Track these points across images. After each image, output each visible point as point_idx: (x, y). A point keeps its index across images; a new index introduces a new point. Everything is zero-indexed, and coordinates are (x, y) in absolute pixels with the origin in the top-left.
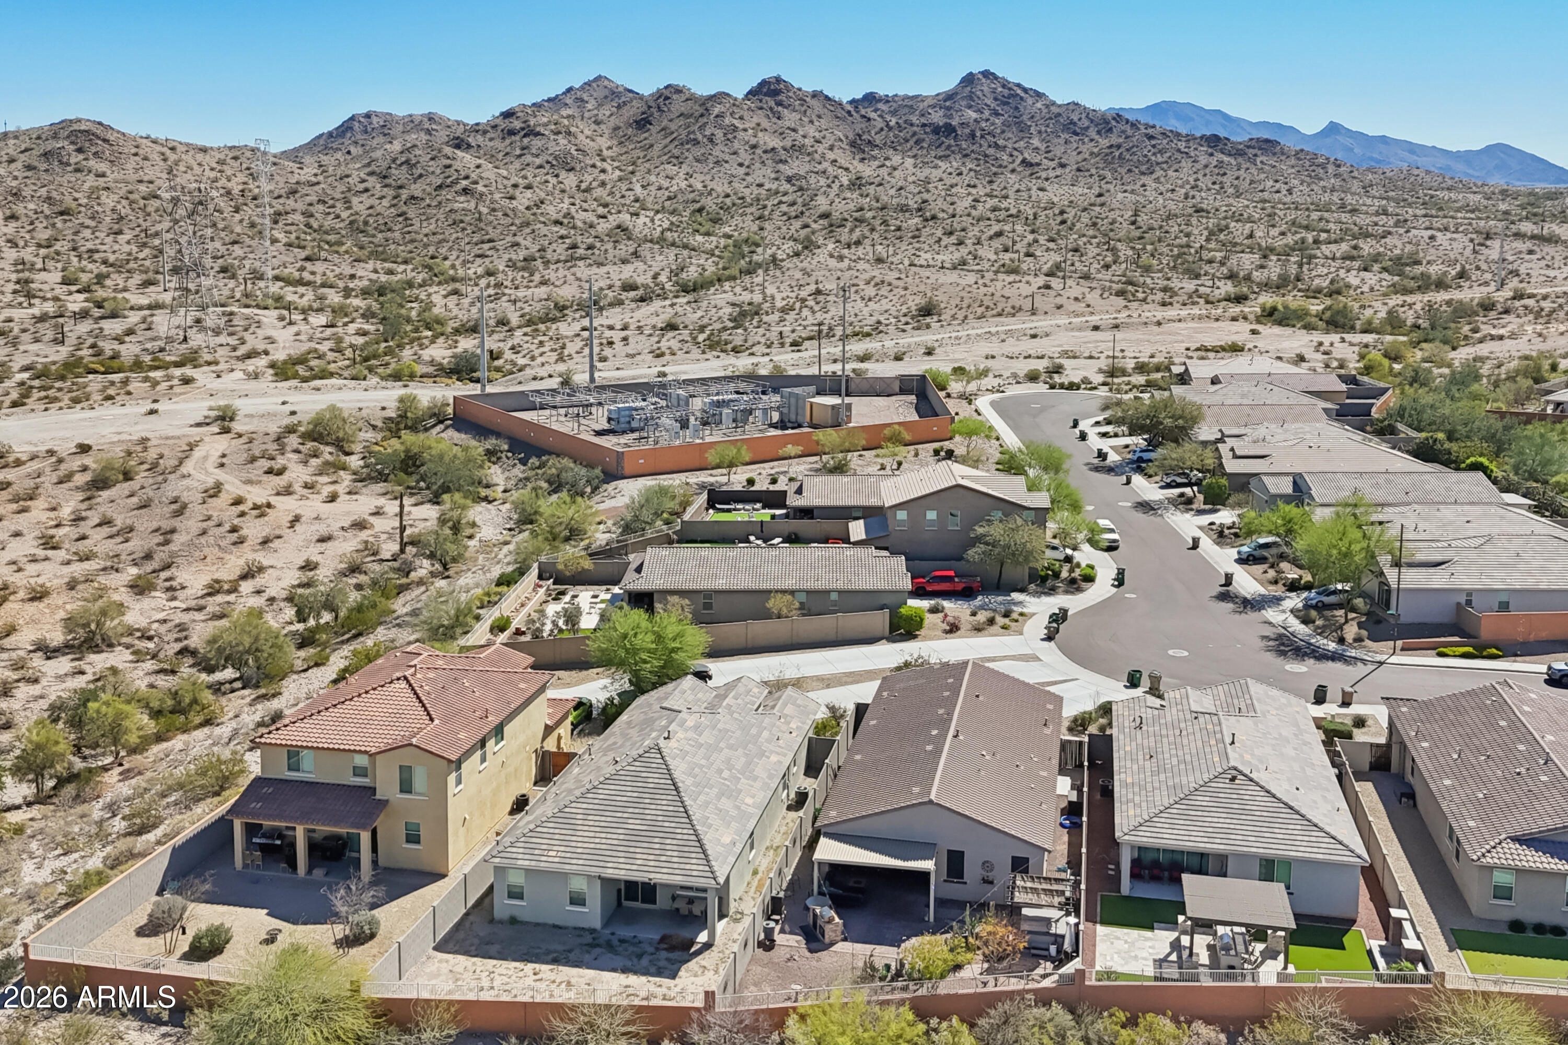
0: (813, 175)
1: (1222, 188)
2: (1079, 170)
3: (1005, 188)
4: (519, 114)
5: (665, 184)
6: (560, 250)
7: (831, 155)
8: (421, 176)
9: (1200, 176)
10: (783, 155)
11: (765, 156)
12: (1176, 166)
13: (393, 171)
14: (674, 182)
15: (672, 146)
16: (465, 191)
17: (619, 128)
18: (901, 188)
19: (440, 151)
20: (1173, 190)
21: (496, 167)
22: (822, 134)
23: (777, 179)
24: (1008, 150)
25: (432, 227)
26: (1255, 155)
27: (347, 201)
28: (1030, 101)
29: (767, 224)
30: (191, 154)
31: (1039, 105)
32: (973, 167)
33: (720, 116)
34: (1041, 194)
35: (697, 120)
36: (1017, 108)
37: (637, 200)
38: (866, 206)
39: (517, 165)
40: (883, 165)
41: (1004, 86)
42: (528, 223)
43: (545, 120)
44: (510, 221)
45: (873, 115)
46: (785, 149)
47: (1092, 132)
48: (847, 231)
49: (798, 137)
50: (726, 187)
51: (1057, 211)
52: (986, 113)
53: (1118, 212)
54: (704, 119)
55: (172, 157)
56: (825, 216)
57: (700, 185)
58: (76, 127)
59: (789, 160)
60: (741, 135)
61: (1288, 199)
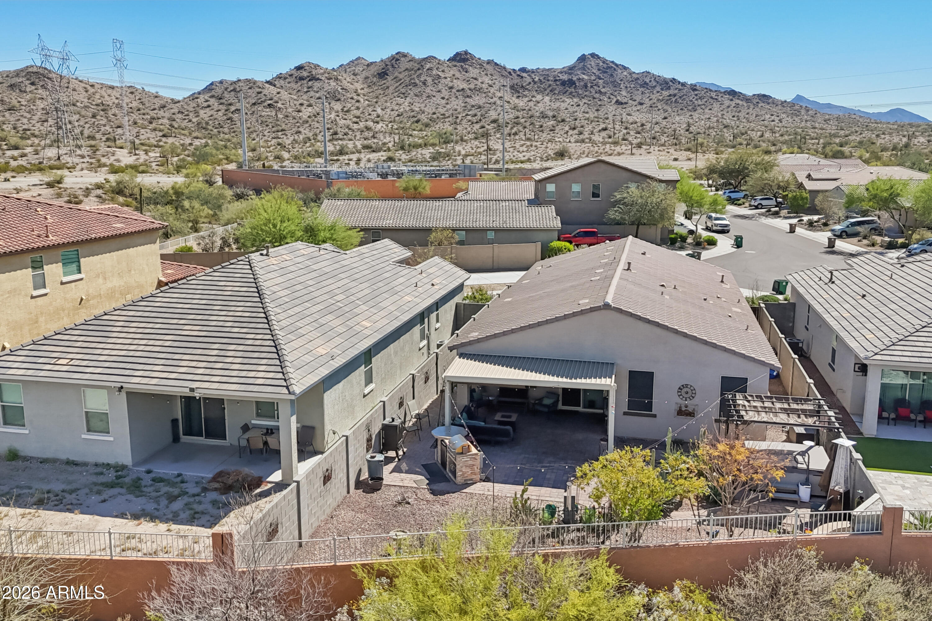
0: (488, 104)
1: (739, 119)
2: (651, 107)
4: (306, 68)
5: (396, 108)
7: (498, 94)
9: (725, 112)
10: (469, 93)
11: (458, 93)
12: (710, 107)
13: (225, 95)
14: (402, 107)
15: (400, 87)
16: (269, 106)
17: (368, 78)
19: (254, 85)
20: (709, 118)
21: (290, 94)
22: (493, 82)
23: (466, 106)
24: (607, 95)
25: (248, 125)
26: (758, 103)
28: (620, 71)
29: (458, 127)
30: (104, 89)
31: (625, 73)
32: (587, 101)
33: (430, 69)
34: (629, 117)
35: (416, 71)
36: (612, 75)
37: (378, 116)
38: (521, 116)
39: (305, 97)
40: (531, 100)
41: (604, 62)
42: (307, 122)
43: (322, 71)
44: (296, 121)
45: (524, 75)
46: (470, 89)
47: (658, 88)
48: (508, 129)
49: (478, 83)
50: (434, 110)
51: (639, 125)
52: (593, 78)
53: (677, 125)
54: (421, 71)
55: (91, 90)
56: (494, 121)
57: (417, 109)
58: (30, 70)
59: (473, 96)
60: (443, 81)
61: (780, 125)
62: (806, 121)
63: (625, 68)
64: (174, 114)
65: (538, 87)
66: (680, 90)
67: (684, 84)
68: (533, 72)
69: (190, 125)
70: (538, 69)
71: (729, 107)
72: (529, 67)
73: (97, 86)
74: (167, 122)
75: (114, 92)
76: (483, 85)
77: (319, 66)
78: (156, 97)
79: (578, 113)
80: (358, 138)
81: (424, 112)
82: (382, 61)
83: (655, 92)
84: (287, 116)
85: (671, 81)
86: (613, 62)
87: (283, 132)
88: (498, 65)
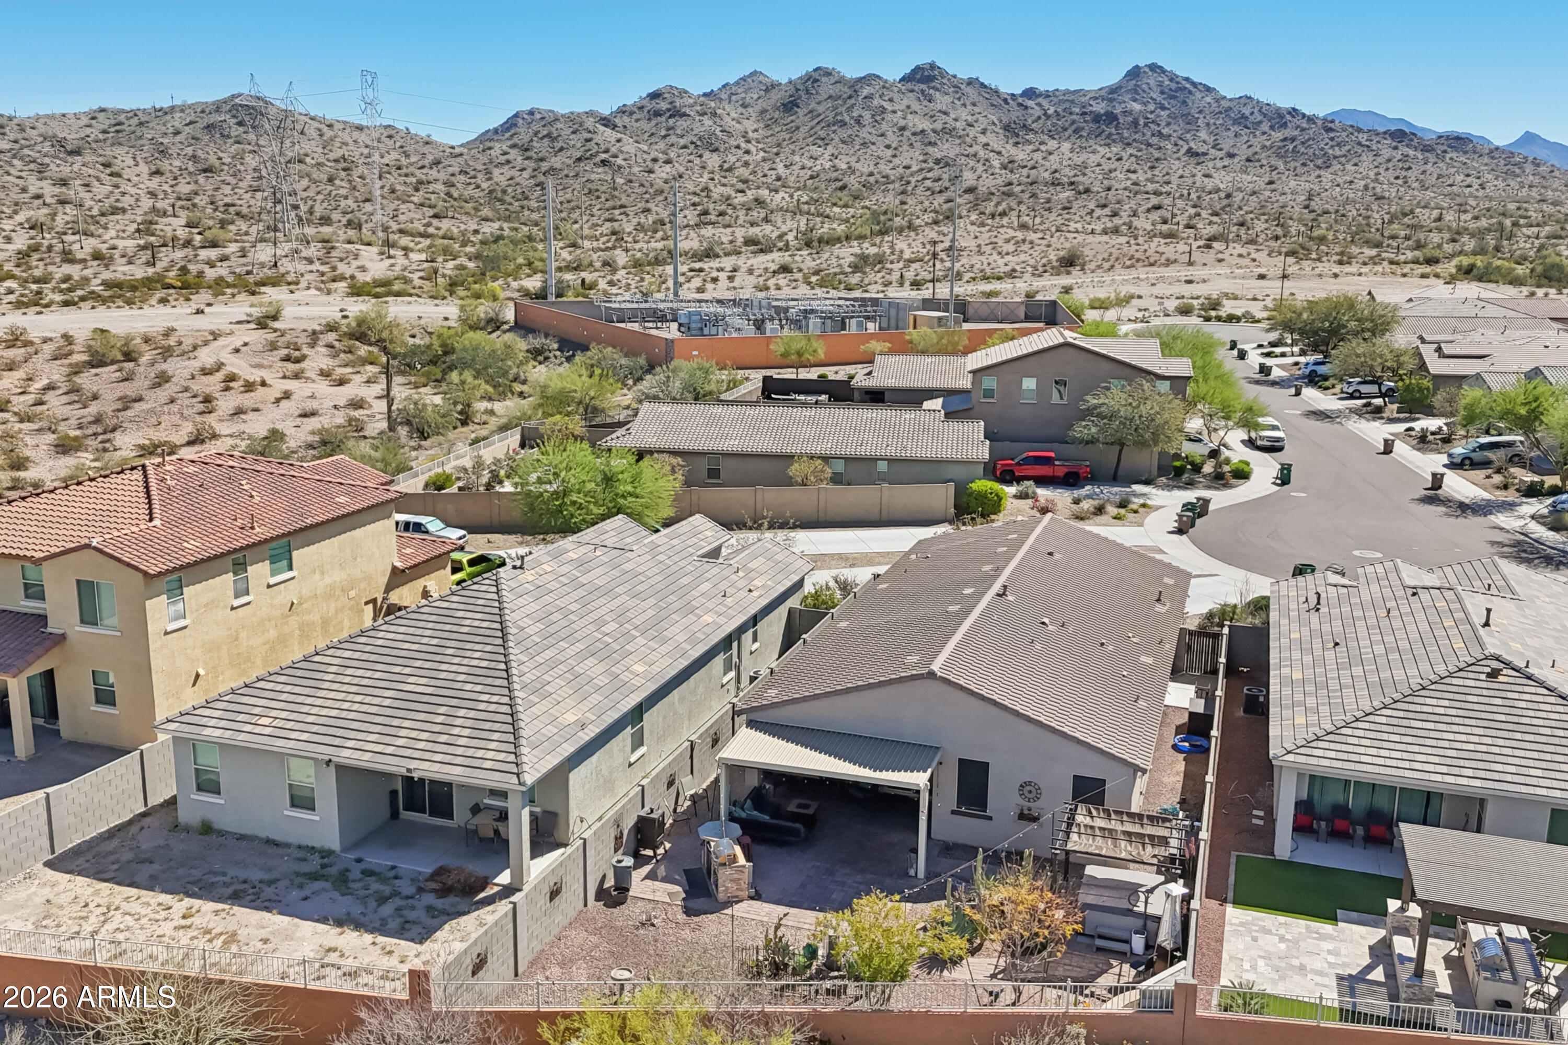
0: (963, 158)
1: (1406, 182)
2: (1248, 160)
3: (1168, 174)
4: (666, 95)
5: (809, 164)
6: (691, 216)
7: (983, 139)
8: (561, 149)
9: (1382, 170)
10: (933, 137)
11: (913, 139)
12: (1355, 160)
13: (535, 144)
14: (818, 162)
15: (819, 127)
16: (604, 163)
17: (766, 111)
18: (1056, 171)
19: (581, 125)
20: (1351, 182)
21: (637, 142)
22: (974, 118)
23: (925, 161)
24: (1173, 139)
25: (569, 196)
26: (1445, 152)
27: (488, 172)
28: (1199, 95)
29: (911, 201)
30: (347, 131)
31: (1208, 99)
32: (1134, 152)
33: (869, 97)
34: (1206, 180)
35: (845, 101)
36: (1184, 102)
37: (779, 179)
38: (1015, 182)
39: (662, 145)
40: (1038, 150)
41: (1171, 80)
42: (662, 192)
43: (691, 101)
44: (644, 190)
45: (1030, 103)
46: (934, 131)
47: (1265, 127)
48: (992, 204)
49: (949, 120)
50: (872, 168)
51: (1223, 195)
52: (1151, 107)
53: (1289, 197)
54: (853, 101)
55: (328, 133)
56: (970, 190)
57: (844, 166)
58: (237, 101)
59: (939, 143)
60: (889, 117)
61: (1481, 193)
62: (1530, 186)
63: (1209, 89)
64: (453, 175)
65: (1053, 125)
66: (1303, 130)
67: (1311, 120)
68: (1047, 95)
69: (477, 194)
70: (1057, 90)
71: (1389, 160)
72: (1042, 87)
73: (338, 126)
74: (442, 187)
75: (363, 135)
76: (958, 124)
77: (686, 92)
78: (427, 143)
79: (1118, 172)
80: (740, 222)
81: (853, 172)
82: (790, 82)
83: (1258, 133)
84: (631, 181)
85: (1289, 113)
86: (1187, 79)
87: (622, 210)
88: (985, 87)
